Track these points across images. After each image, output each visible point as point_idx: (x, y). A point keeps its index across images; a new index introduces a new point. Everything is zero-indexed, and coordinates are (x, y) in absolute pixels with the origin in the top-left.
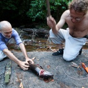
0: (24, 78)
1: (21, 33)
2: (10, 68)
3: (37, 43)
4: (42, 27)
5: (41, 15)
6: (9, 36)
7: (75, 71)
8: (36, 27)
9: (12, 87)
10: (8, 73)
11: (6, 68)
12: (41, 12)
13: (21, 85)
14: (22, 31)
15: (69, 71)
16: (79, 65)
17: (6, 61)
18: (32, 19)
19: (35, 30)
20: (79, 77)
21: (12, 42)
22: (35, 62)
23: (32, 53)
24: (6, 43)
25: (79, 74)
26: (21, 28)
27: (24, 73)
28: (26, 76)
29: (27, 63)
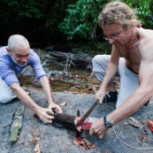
0: (42, 136)
1: (47, 58)
2: (20, 117)
3: (72, 78)
4: (84, 51)
5: (84, 30)
7: (135, 134)
8: (74, 50)
9: (21, 149)
11: (14, 115)
12: (84, 25)
13: (37, 148)
14: (48, 55)
15: (124, 133)
16: (143, 124)
17: (15, 105)
18: (67, 35)
19: (70, 56)
20: (140, 145)
22: (64, 111)
23: (61, 94)
24: (17, 72)
25: (141, 139)
26: (48, 51)
27: (44, 128)
28: (47, 134)
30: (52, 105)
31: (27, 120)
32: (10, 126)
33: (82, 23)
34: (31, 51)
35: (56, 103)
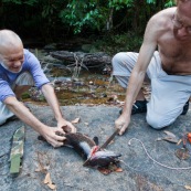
0: (53, 164)
1: (47, 61)
2: (21, 142)
3: (85, 86)
4: (97, 48)
5: (96, 19)
6: (18, 68)
7: (172, 151)
8: (84, 47)
9: (26, 182)
10: (16, 152)
11: (12, 140)
12: (96, 12)
13: (47, 179)
14: (49, 57)
15: (158, 151)
16: (181, 137)
17: (12, 126)
18: (73, 27)
19: (79, 56)
20: (179, 164)
21: (25, 83)
22: (79, 130)
23: (72, 108)
25: (180, 157)
26: (48, 51)
27: (54, 154)
28: (58, 160)
29: (61, 131)
30: (62, 123)
31: (30, 145)
32: (8, 154)
33: (93, 9)
34: (26, 51)
35: (67, 120)
